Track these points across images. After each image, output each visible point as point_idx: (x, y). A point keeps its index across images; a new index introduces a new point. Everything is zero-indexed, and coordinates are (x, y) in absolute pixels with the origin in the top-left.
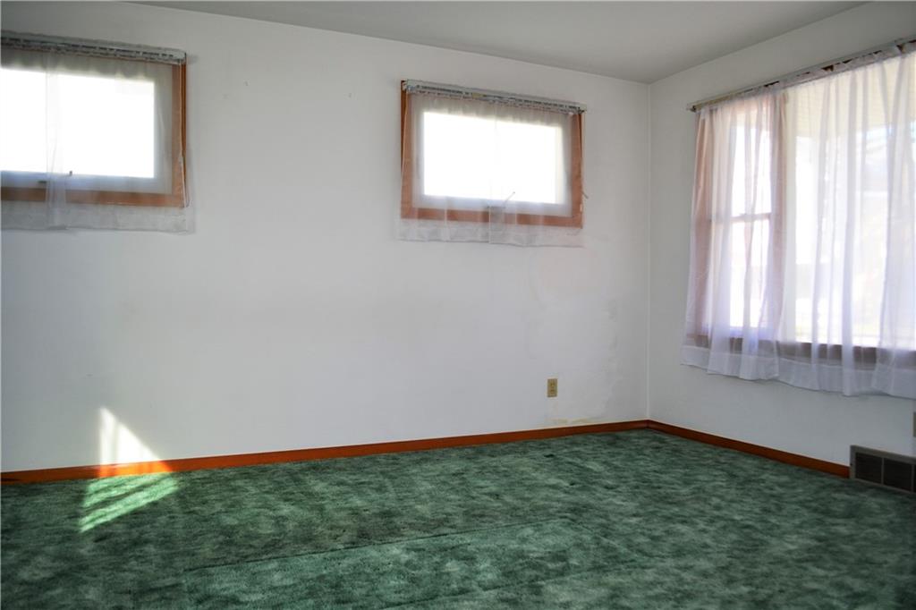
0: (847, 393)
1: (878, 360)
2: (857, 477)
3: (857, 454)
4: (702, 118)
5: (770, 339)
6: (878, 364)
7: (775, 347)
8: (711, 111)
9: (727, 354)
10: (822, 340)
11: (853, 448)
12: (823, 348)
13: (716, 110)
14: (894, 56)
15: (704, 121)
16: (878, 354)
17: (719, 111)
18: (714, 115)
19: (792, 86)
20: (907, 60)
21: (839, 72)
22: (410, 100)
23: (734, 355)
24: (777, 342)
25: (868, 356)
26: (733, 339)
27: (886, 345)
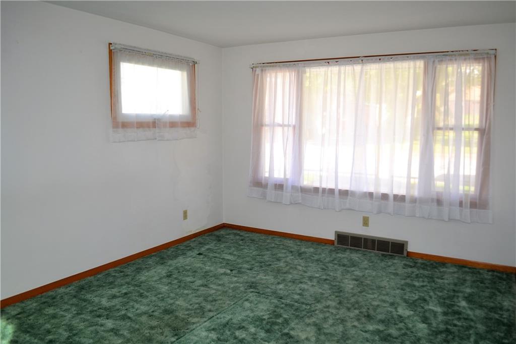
0: (337, 210)
1: (349, 195)
2: (338, 244)
3: (338, 235)
4: (257, 73)
5: (296, 185)
6: (349, 197)
7: (300, 189)
8: (262, 70)
9: (274, 192)
10: (324, 186)
11: (336, 232)
12: (324, 190)
13: (266, 70)
14: (359, 63)
15: (258, 75)
16: (349, 193)
17: (267, 71)
18: (264, 72)
19: (308, 66)
20: (364, 67)
21: (332, 65)
22: (114, 56)
23: (277, 192)
24: (301, 187)
25: (344, 193)
26: (276, 184)
27: (353, 189)
